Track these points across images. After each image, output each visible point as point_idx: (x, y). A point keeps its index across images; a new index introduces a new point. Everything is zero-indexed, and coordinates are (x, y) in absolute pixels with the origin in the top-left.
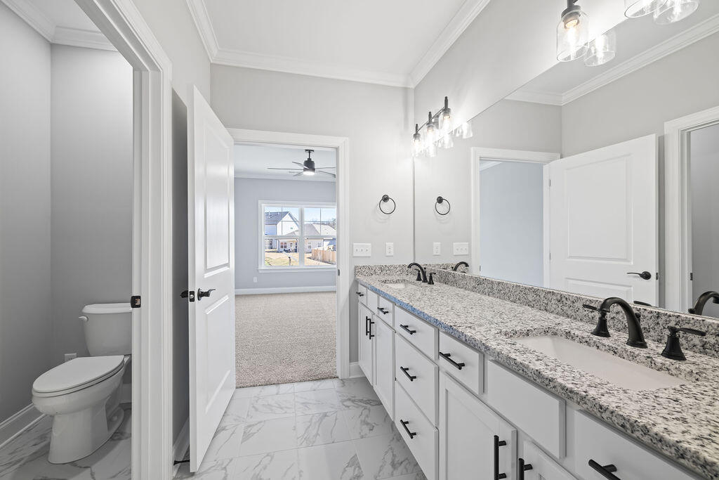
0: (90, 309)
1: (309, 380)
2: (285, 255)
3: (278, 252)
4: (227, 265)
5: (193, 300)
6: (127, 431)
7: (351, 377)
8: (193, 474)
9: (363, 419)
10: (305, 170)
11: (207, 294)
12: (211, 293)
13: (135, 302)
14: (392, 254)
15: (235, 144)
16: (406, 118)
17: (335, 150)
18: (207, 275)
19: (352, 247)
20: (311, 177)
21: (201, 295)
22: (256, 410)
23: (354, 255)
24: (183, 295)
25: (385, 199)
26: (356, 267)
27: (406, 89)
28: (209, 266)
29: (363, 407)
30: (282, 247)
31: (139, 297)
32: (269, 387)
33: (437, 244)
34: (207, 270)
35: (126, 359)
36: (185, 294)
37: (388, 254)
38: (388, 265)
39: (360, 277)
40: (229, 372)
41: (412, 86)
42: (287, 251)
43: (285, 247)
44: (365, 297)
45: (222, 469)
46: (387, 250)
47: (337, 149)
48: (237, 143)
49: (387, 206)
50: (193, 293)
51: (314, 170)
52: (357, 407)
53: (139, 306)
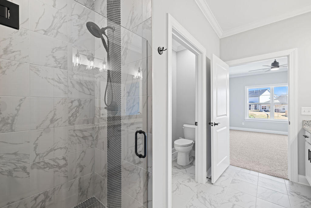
0: (185, 125)
1: (268, 175)
2: (264, 113)
3: (260, 111)
4: (226, 115)
5: (212, 126)
6: (194, 163)
7: (299, 183)
8: (212, 184)
9: (304, 205)
10: (272, 68)
11: (217, 124)
12: (219, 124)
13: (196, 124)
15: (230, 67)
17: (287, 57)
18: (217, 118)
19: (300, 109)
20: (278, 70)
21: (215, 124)
22: (238, 175)
23: (302, 114)
24: (209, 124)
26: (303, 121)
28: (218, 115)
29: (305, 200)
30: (263, 109)
31: (197, 122)
32: (245, 170)
34: (217, 116)
35: (194, 142)
36: (210, 123)
39: (306, 127)
40: (226, 157)
42: (266, 111)
43: (265, 109)
44: (309, 138)
45: (222, 188)
47: (288, 56)
48: (230, 66)
50: (212, 123)
51: (278, 67)
52: (300, 198)
53: (197, 125)
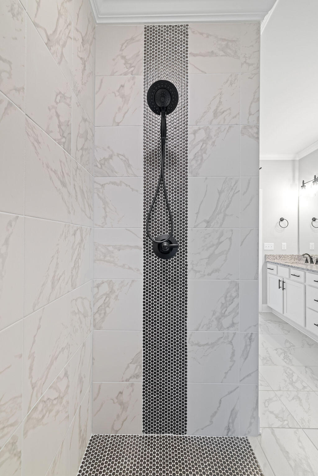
14: (285, 249)
16: (294, 177)
19: (263, 245)
23: (265, 249)
25: (282, 220)
26: (266, 255)
27: (294, 161)
33: (312, 244)
37: (283, 249)
38: (283, 254)
39: (269, 261)
41: (298, 159)
44: (274, 270)
46: (283, 247)
49: (283, 224)
